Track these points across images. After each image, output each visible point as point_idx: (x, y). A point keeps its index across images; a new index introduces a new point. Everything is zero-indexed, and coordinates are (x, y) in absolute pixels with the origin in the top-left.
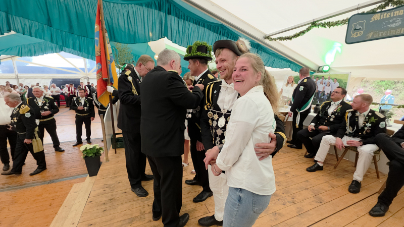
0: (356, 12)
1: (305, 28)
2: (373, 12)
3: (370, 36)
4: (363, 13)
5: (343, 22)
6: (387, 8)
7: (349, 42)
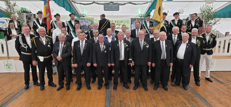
0: (105, 3)
1: (91, 2)
2: (108, 4)
3: (109, 9)
4: (106, 3)
5: (102, 4)
6: (111, 4)
7: (105, 10)
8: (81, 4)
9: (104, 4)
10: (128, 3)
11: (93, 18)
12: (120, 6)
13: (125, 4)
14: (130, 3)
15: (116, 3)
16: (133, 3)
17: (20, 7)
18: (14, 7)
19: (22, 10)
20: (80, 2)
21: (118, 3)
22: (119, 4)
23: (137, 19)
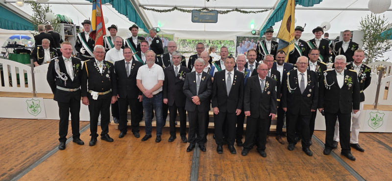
0: (194, 9)
1: (171, 8)
2: (200, 11)
3: (200, 20)
4: (196, 10)
5: (189, 11)
6: (204, 11)
7: (193, 21)
8: (153, 10)
9: (192, 11)
10: (233, 10)
11: (173, 35)
12: (219, 15)
13: (228, 12)
14: (237, 10)
15: (213, 9)
16: (242, 10)
17: (55, 14)
18: (47, 14)
19: (59, 19)
20: (153, 8)
21: (216, 9)
22: (218, 12)
23: (248, 37)
